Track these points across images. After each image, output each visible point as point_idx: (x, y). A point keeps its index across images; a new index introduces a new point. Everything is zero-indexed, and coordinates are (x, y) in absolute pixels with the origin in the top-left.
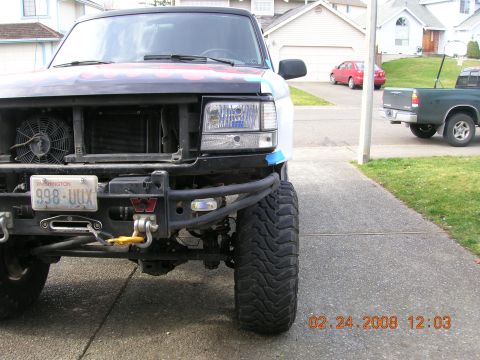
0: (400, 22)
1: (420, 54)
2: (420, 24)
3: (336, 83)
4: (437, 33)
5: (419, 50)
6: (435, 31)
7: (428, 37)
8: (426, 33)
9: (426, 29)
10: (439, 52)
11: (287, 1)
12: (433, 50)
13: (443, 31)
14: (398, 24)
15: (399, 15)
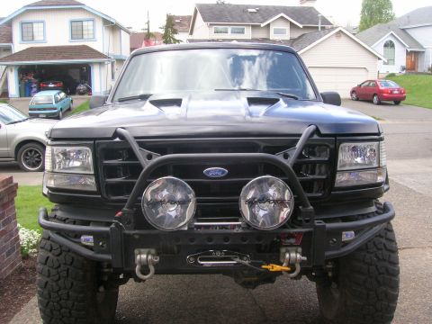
1: (404, 72)
2: (405, 46)
3: (357, 100)
4: (417, 54)
5: (404, 69)
6: (415, 52)
7: (409, 57)
8: (408, 53)
9: (409, 50)
10: (419, 70)
11: (301, 26)
12: (414, 69)
13: (423, 52)
14: (386, 46)
15: (387, 38)
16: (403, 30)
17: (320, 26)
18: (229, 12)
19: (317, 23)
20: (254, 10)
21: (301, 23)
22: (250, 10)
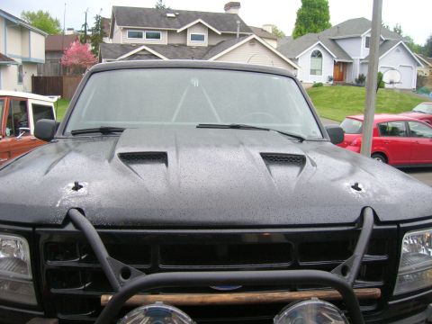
1: (332, 82)
4: (345, 65)
5: (331, 79)
7: (337, 67)
8: (337, 64)
9: (337, 61)
10: (347, 81)
11: (219, 33)
12: (342, 80)
13: (351, 63)
14: (313, 56)
15: (314, 48)
16: (333, 40)
17: (238, 33)
18: (147, 16)
19: (236, 31)
20: (173, 15)
21: (220, 30)
22: (169, 15)
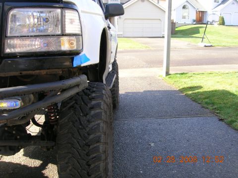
0: (184, 7)
1: (195, 23)
2: (194, 8)
4: (203, 12)
7: (198, 14)
9: (197, 10)
10: (204, 22)
12: (201, 21)
13: (206, 11)
